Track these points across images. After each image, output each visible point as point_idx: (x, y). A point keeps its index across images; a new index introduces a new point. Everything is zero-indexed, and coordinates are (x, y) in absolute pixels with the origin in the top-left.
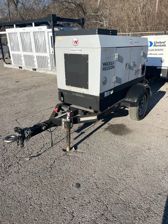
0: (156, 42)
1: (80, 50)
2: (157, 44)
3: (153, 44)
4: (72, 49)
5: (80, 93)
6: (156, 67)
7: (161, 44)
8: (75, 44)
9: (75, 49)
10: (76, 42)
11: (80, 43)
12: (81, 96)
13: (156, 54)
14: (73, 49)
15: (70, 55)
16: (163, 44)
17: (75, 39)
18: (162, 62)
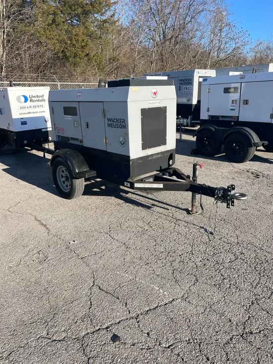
0: (33, 97)
1: (159, 103)
2: (33, 99)
3: (29, 99)
4: (150, 102)
5: (158, 153)
6: (41, 129)
7: (39, 98)
8: (154, 96)
9: (154, 102)
10: (155, 93)
11: (159, 95)
12: (160, 156)
13: (37, 112)
14: (152, 102)
15: (149, 109)
16: (41, 98)
17: (155, 91)
18: (46, 121)
